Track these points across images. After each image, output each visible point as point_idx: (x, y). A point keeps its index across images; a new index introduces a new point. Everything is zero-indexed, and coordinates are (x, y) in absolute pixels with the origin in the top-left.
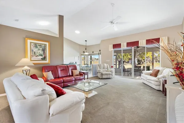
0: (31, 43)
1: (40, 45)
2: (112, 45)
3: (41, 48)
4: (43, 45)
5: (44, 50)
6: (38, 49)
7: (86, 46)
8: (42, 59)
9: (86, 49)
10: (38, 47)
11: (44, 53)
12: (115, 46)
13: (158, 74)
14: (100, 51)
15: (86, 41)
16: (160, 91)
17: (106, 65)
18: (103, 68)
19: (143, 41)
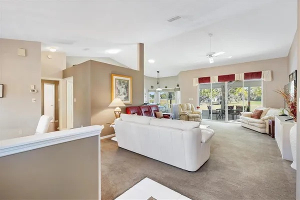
0: (116, 79)
1: (124, 82)
2: (198, 79)
3: (125, 85)
4: (126, 82)
5: (127, 88)
6: (121, 86)
7: (158, 79)
8: (125, 98)
9: (158, 83)
10: (122, 84)
11: (127, 91)
12: (201, 80)
13: (262, 116)
14: (178, 86)
15: (158, 72)
16: (266, 134)
17: (190, 105)
18: (187, 109)
19: (241, 75)
